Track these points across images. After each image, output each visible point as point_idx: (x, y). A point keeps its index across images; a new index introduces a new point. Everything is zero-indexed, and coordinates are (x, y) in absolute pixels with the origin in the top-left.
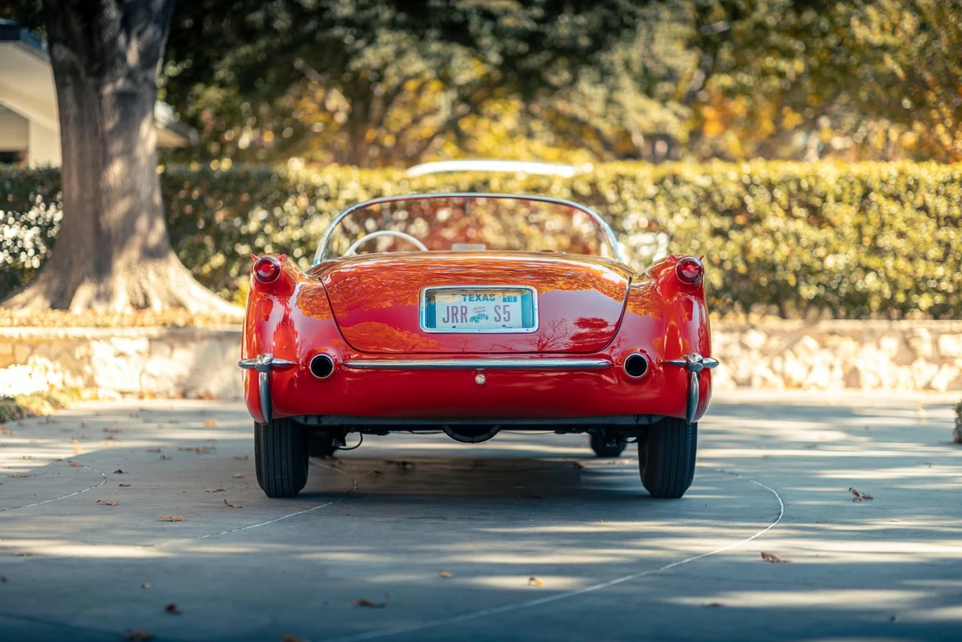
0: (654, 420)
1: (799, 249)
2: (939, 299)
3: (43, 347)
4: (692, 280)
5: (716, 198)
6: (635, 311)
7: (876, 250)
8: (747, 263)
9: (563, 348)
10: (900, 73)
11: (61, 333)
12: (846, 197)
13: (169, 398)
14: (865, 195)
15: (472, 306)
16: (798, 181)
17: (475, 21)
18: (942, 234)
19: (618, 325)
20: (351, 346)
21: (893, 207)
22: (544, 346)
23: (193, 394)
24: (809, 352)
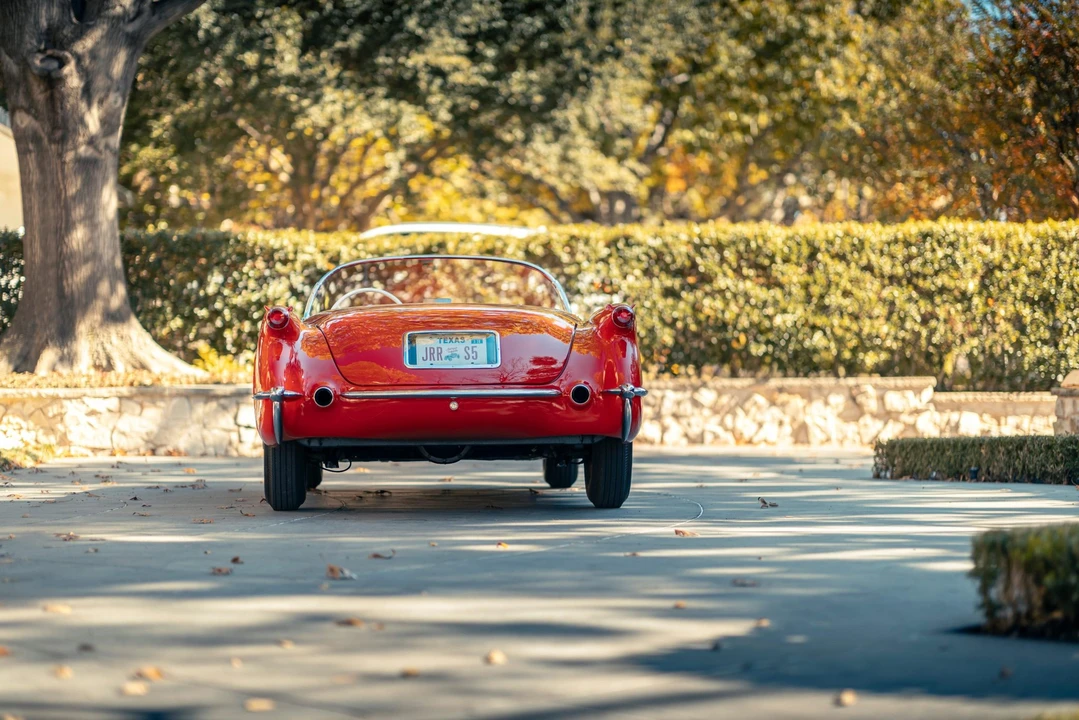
0: (596, 440)
1: (748, 308)
2: (884, 356)
3: (17, 406)
4: (625, 324)
5: (668, 259)
6: (579, 351)
7: (823, 309)
8: (698, 323)
9: (520, 381)
10: (859, 130)
11: (34, 392)
12: (794, 258)
13: (139, 455)
14: (812, 256)
15: (446, 348)
16: (747, 242)
17: (424, 76)
18: (885, 293)
19: (565, 362)
20: (348, 381)
21: (840, 267)
22: (505, 379)
23: (162, 450)
24: (759, 408)
